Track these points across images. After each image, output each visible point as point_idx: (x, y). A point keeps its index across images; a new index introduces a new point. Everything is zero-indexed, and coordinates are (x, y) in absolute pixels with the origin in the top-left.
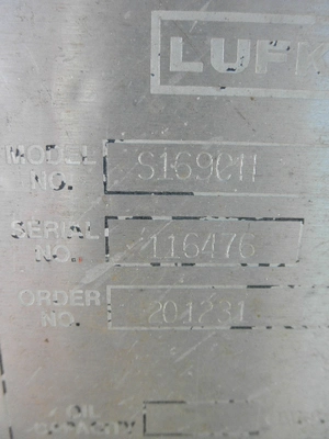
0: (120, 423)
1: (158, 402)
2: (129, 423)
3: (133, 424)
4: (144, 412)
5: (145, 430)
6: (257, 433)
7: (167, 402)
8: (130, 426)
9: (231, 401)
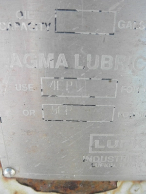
0: (43, 23)
1: (63, 10)
2: (48, 24)
3: (50, 24)
4: (56, 16)
5: (56, 30)
6: (113, 34)
7: (67, 10)
8: (48, 26)
9: (100, 11)
